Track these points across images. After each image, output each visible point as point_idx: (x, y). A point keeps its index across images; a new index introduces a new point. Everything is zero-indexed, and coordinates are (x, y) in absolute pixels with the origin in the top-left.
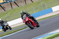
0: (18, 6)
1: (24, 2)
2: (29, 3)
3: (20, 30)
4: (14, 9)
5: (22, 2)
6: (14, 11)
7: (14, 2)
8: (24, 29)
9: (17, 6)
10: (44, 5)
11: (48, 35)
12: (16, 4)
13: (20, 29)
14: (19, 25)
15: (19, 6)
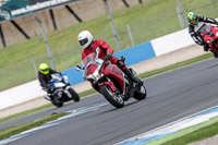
0: (27, 37)
1: (46, 21)
2: (67, 26)
3: (33, 126)
4: (11, 47)
5: (40, 22)
6: (12, 54)
7: (13, 22)
8: (48, 120)
9: (23, 37)
10: (124, 33)
11: (137, 143)
12: (21, 30)
13: (36, 121)
14: (30, 107)
15: (29, 35)
